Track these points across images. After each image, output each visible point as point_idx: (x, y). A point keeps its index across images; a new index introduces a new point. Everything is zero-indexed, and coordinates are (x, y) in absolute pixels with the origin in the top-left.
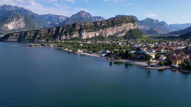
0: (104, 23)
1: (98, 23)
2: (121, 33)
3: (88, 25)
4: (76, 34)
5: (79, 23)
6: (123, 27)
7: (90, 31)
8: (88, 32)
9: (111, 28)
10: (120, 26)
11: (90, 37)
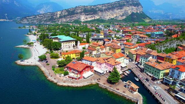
0: (104, 6)
1: (99, 6)
2: (122, 17)
3: (89, 8)
4: (75, 17)
5: (80, 7)
6: (123, 10)
7: (90, 14)
8: (88, 15)
9: (111, 11)
10: (121, 9)
11: (89, 19)
